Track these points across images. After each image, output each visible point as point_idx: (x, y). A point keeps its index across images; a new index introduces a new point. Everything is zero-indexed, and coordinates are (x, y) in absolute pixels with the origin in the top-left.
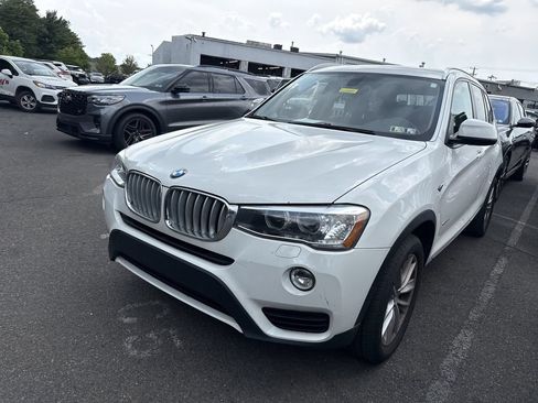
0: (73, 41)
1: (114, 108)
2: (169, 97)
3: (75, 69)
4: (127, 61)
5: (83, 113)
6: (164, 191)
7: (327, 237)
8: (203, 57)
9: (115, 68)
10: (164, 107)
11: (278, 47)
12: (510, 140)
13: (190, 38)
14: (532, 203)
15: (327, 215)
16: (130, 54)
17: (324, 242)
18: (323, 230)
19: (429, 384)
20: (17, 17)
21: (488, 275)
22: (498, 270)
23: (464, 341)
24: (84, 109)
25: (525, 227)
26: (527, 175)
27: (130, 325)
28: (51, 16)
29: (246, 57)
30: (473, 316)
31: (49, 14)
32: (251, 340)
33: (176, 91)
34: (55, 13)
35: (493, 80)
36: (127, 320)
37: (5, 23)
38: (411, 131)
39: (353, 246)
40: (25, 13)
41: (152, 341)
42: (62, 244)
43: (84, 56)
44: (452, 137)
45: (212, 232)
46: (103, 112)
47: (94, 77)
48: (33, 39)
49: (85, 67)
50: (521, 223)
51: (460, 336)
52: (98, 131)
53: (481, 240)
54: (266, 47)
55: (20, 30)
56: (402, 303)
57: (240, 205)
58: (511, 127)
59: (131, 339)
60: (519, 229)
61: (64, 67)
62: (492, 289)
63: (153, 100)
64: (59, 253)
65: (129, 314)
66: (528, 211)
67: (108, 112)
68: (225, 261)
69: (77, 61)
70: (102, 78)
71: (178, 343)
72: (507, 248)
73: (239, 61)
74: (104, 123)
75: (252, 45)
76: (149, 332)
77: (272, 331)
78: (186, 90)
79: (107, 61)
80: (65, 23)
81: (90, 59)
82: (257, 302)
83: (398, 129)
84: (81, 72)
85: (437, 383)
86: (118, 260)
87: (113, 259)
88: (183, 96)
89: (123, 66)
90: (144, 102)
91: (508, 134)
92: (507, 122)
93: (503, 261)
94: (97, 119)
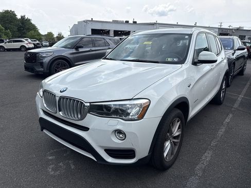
0: (34, 28)
1: (49, 58)
2: (74, 51)
3: (34, 41)
4: (59, 34)
5: (35, 62)
6: (57, 99)
7: (131, 114)
8: (92, 30)
9: (54, 39)
10: (72, 56)
11: (127, 22)
12: (234, 57)
13: (86, 22)
14: (247, 86)
15: (130, 105)
16: (60, 32)
17: (130, 117)
18: (129, 111)
19: (189, 178)
20: (7, 20)
21: (223, 123)
22: (227, 120)
23: (208, 156)
24: (35, 60)
25: (243, 98)
26: (246, 72)
27: (51, 160)
28: (23, 17)
29: (112, 28)
30: (213, 144)
31: (22, 17)
32: (101, 164)
33: (77, 48)
34: (24, 16)
35: (231, 28)
36: (50, 158)
37: (2, 23)
38: (176, 60)
39: (142, 118)
40: (11, 17)
41: (61, 167)
42: (24, 124)
43: (39, 34)
44: (196, 60)
45: (79, 116)
46: (44, 61)
47: (44, 43)
48: (15, 29)
49: (40, 40)
50: (241, 96)
51: (206, 154)
52: (43, 70)
53: (221, 106)
54: (121, 23)
55: (10, 25)
56: (175, 141)
57: (90, 103)
58: (235, 51)
59: (51, 166)
60: (239, 99)
61: (29, 40)
62: (223, 130)
63: (67, 53)
64: (22, 128)
65: (51, 155)
66: (245, 90)
67: (46, 60)
68: (85, 129)
69: (36, 37)
70: (48, 44)
71: (73, 167)
72: (233, 109)
73: (109, 30)
74: (45, 66)
75: (115, 22)
76: (60, 162)
77: (110, 160)
78: (81, 47)
79: (50, 35)
80: (29, 20)
81: (42, 35)
82: (102, 147)
83: (169, 60)
84: (37, 42)
85: (193, 177)
86: (44, 131)
87: (42, 130)
88: (81, 50)
89: (57, 37)
90: (62, 54)
91: (233, 54)
92: (232, 48)
93: (231, 116)
94: (42, 64)
